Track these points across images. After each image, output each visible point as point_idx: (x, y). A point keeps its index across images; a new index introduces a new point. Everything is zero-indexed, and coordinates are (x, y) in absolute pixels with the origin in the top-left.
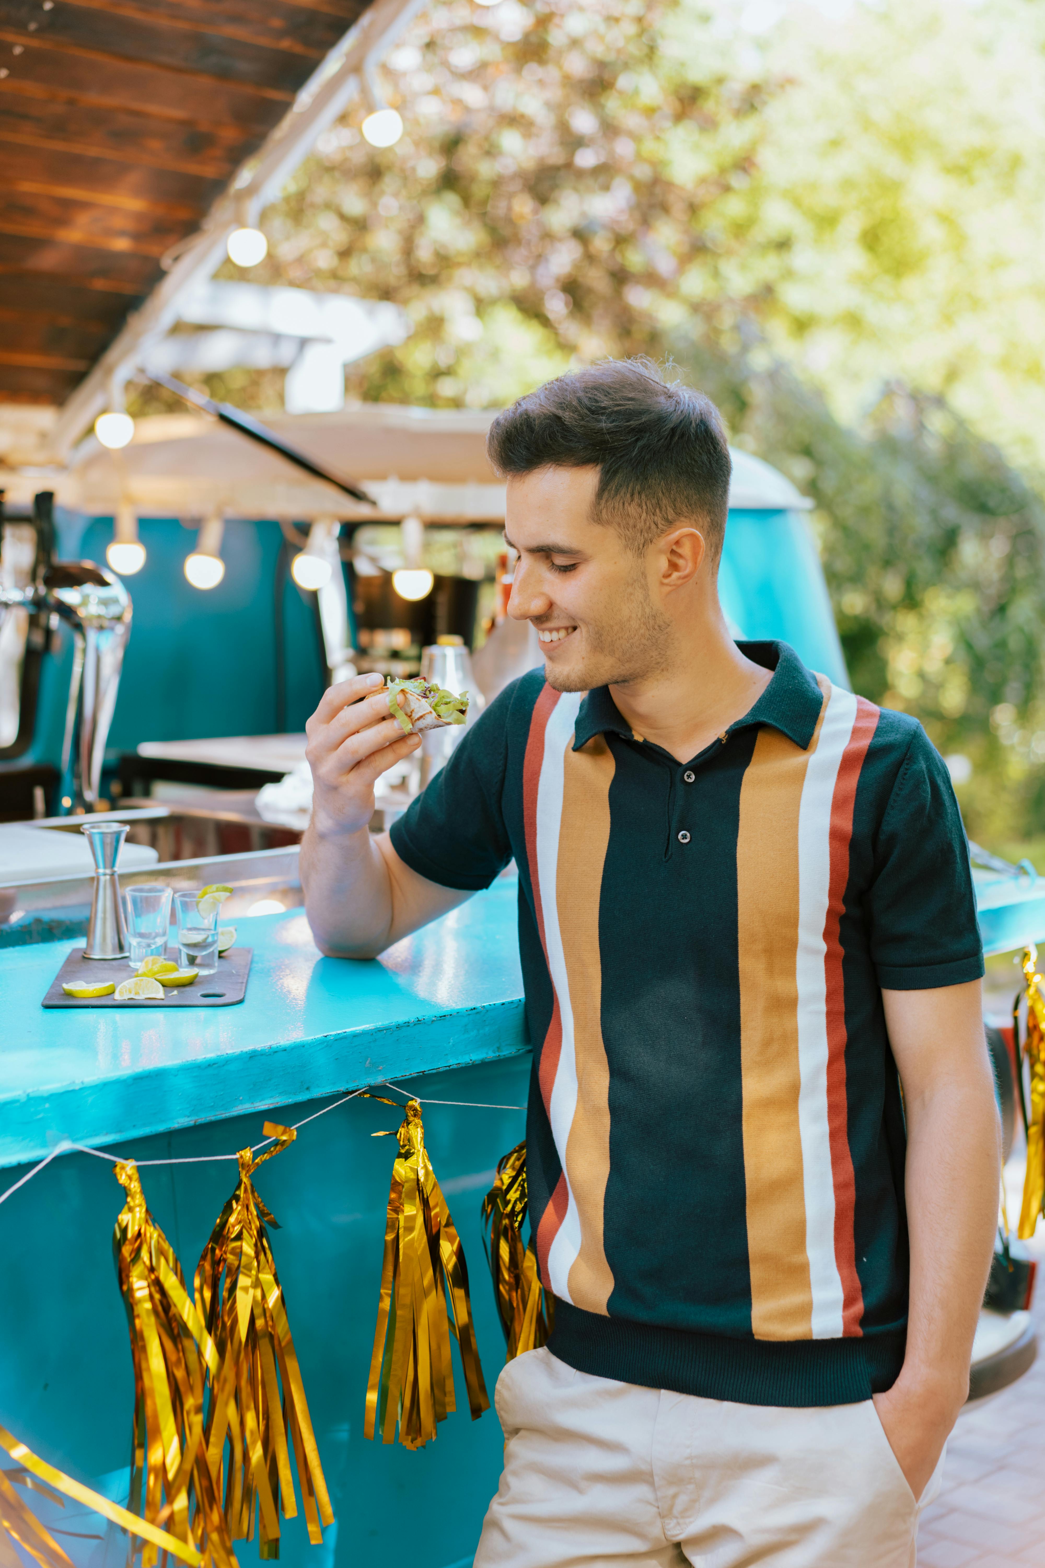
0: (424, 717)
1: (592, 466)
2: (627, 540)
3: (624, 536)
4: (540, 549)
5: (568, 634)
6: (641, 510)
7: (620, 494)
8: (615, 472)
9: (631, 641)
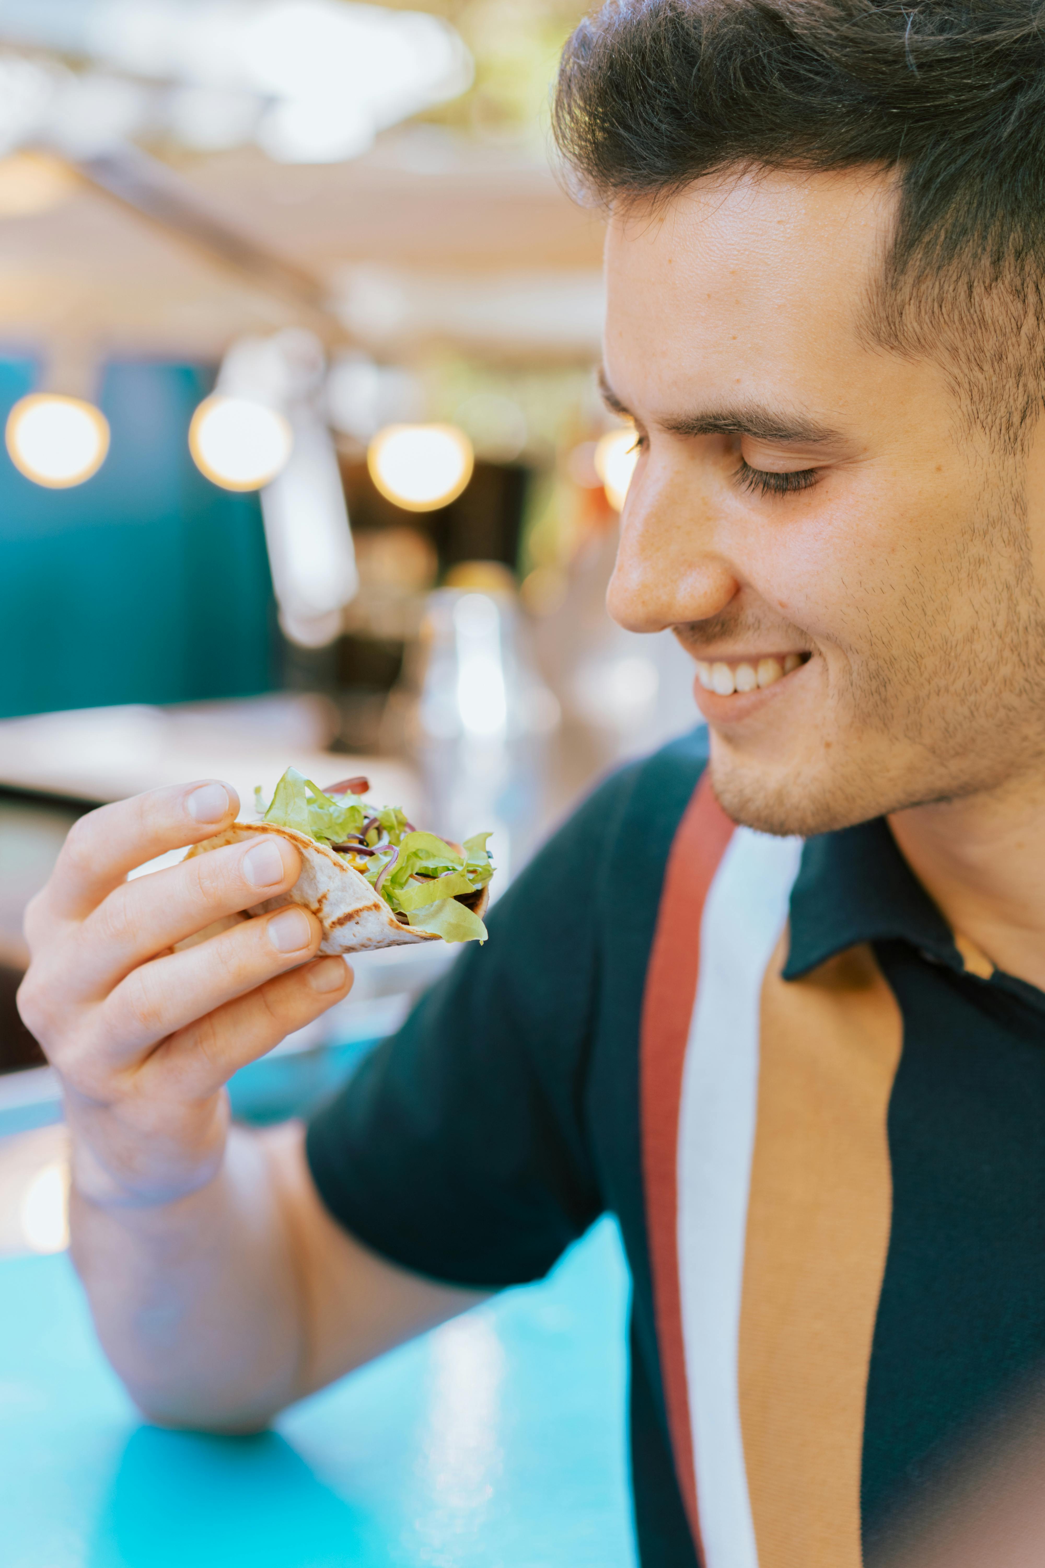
0: (357, 919)
1: (874, 167)
2: (976, 398)
3: (967, 386)
4: (710, 424)
5: (784, 673)
6: (1020, 305)
7: (960, 256)
8: (948, 189)
9: (972, 698)
